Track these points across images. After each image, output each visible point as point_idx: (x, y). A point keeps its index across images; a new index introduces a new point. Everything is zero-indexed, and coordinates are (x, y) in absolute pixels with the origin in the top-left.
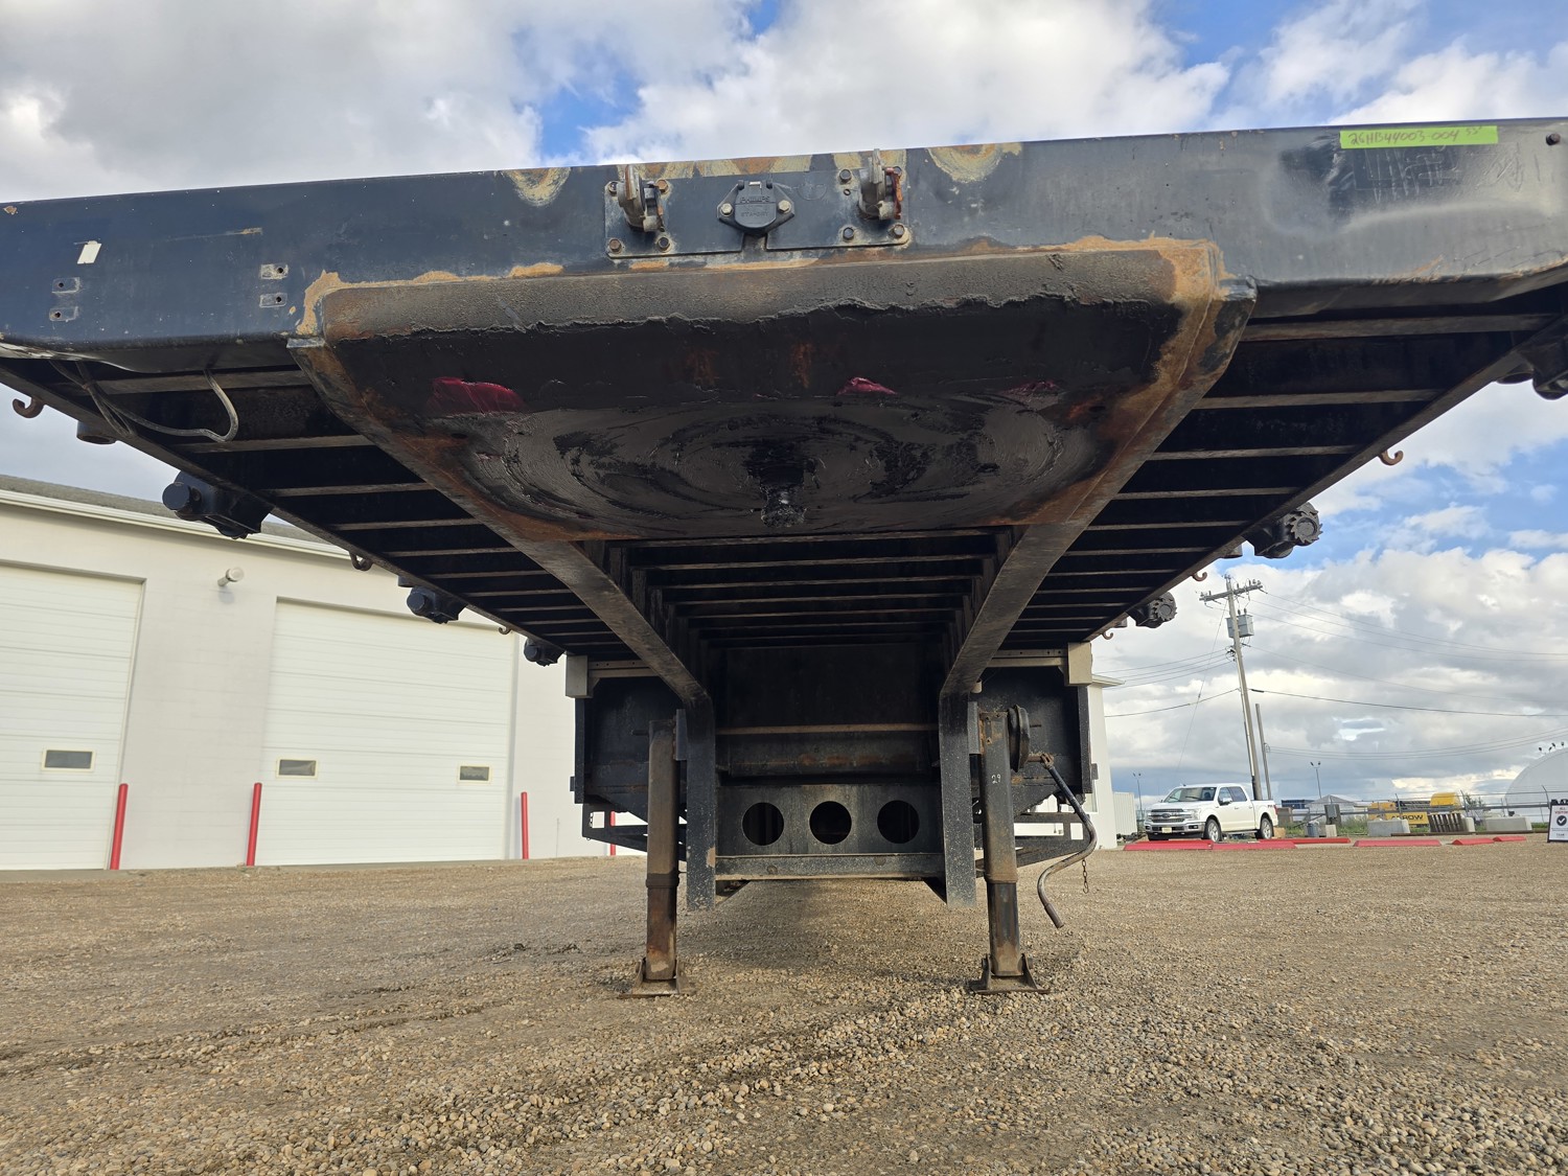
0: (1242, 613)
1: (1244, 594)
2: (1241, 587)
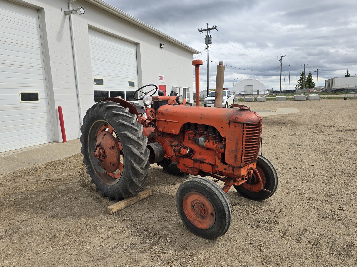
0: (210, 36)
1: (211, 30)
2: (211, 28)
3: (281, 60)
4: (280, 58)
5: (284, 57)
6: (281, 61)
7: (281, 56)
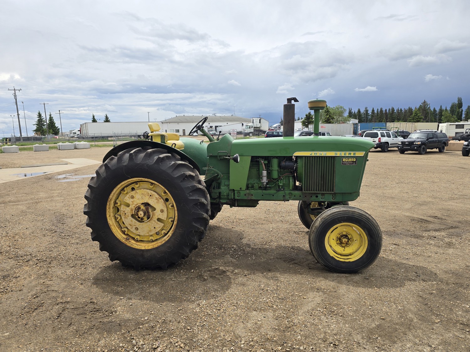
3: (15, 94)
4: (14, 92)
5: (19, 90)
6: (15, 96)
7: (15, 89)
